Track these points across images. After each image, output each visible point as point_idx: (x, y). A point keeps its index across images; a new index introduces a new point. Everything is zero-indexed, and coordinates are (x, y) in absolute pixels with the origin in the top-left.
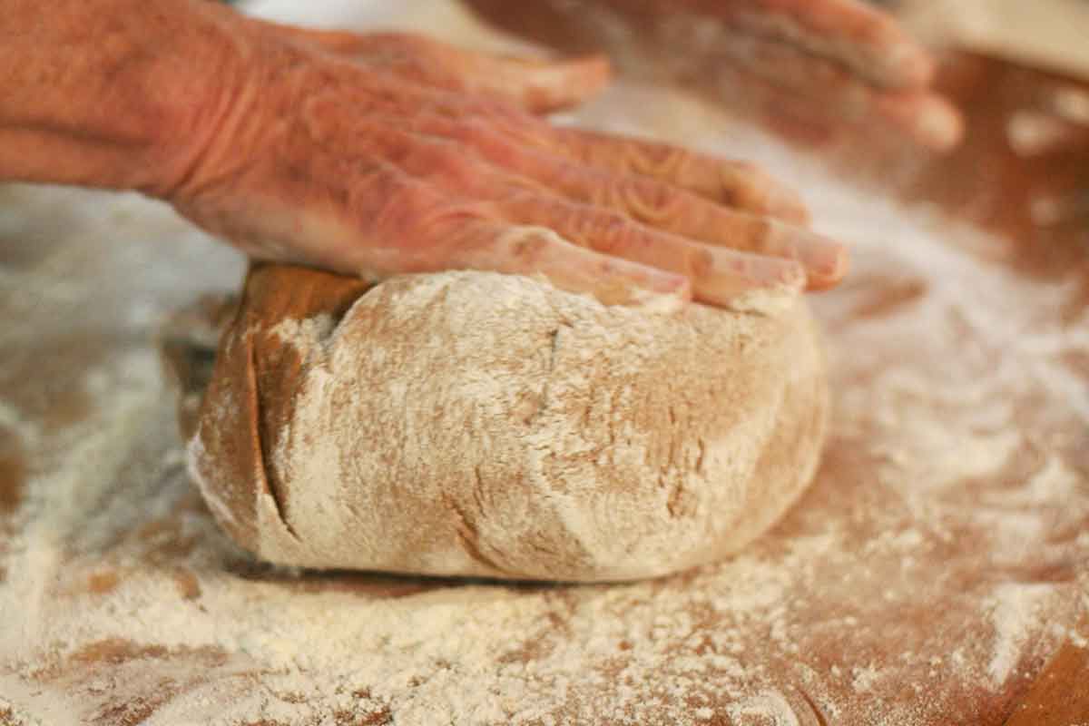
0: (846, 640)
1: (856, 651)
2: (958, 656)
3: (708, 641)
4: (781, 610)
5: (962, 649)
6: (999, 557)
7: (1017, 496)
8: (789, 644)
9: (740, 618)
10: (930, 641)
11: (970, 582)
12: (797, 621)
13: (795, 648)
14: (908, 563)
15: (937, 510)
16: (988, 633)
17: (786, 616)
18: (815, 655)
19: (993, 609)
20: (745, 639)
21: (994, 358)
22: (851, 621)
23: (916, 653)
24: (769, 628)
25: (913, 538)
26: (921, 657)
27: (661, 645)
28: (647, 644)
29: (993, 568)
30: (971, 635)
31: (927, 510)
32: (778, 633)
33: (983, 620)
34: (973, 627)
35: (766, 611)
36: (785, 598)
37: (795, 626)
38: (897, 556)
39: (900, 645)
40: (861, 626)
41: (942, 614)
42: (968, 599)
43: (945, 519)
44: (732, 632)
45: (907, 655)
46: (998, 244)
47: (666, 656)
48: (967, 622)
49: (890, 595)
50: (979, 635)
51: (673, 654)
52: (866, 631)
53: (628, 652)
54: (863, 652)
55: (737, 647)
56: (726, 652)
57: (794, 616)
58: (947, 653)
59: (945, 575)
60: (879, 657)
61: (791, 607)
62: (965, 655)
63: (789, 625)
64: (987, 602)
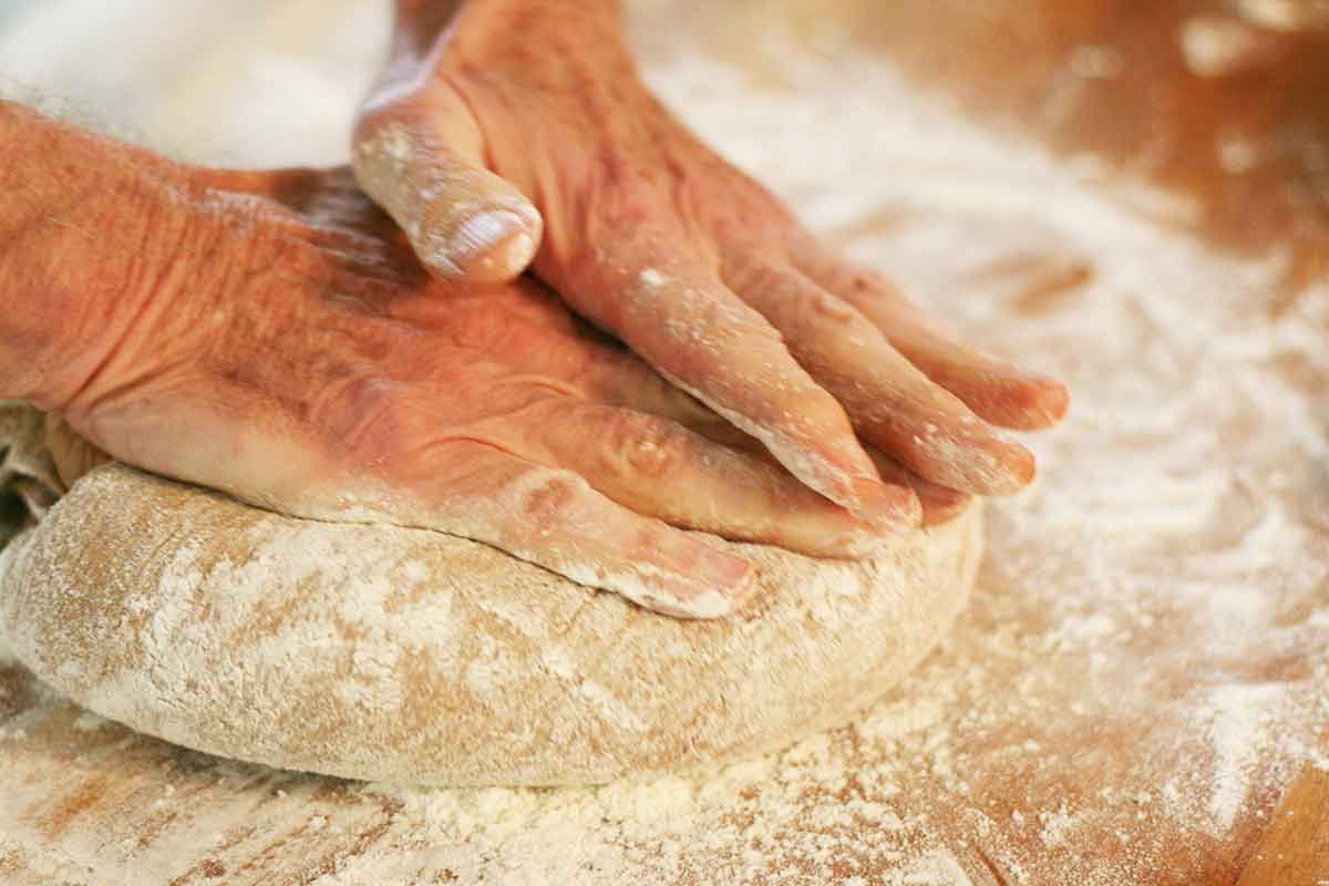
0: (1029, 773)
1: (1043, 787)
2: (1170, 790)
3: (853, 783)
4: (944, 735)
5: (1176, 780)
6: (1213, 648)
7: (1230, 561)
8: (957, 783)
9: (891, 748)
10: (1135, 771)
11: (1179, 686)
12: (964, 749)
13: (964, 787)
14: (1098, 660)
15: (1130, 584)
16: (1206, 756)
17: (950, 743)
18: (991, 796)
19: (1211, 721)
20: (900, 776)
21: (1188, 367)
22: (1032, 746)
23: (1118, 788)
24: (930, 762)
25: (1102, 624)
26: (1126, 793)
27: (794, 791)
28: (776, 790)
29: (1206, 665)
30: (1185, 760)
31: (1118, 587)
32: (941, 768)
33: (1199, 737)
34: (1186, 748)
35: (924, 735)
36: (947, 717)
37: (962, 757)
38: (1083, 651)
39: (1097, 778)
40: (1045, 754)
41: (1147, 731)
42: (1178, 708)
43: (1141, 596)
44: (885, 769)
45: (1106, 792)
46: (1182, 206)
47: (801, 806)
48: (1179, 742)
49: (1079, 708)
50: (1195, 759)
51: (810, 802)
52: (1053, 759)
53: (752, 804)
54: (1052, 789)
55: (891, 790)
56: (877, 799)
57: (960, 742)
58: (1157, 786)
59: (1147, 677)
60: (1072, 795)
61: (955, 731)
62: (1180, 790)
63: (955, 754)
64: (1204, 712)
